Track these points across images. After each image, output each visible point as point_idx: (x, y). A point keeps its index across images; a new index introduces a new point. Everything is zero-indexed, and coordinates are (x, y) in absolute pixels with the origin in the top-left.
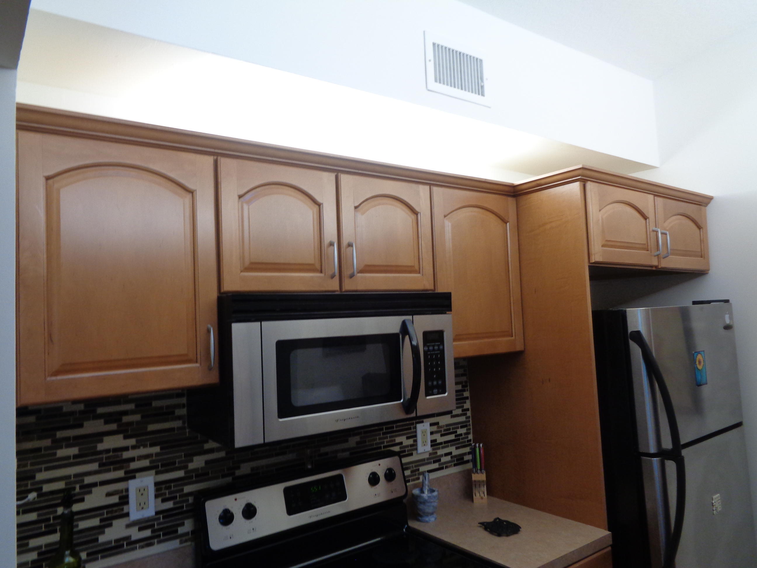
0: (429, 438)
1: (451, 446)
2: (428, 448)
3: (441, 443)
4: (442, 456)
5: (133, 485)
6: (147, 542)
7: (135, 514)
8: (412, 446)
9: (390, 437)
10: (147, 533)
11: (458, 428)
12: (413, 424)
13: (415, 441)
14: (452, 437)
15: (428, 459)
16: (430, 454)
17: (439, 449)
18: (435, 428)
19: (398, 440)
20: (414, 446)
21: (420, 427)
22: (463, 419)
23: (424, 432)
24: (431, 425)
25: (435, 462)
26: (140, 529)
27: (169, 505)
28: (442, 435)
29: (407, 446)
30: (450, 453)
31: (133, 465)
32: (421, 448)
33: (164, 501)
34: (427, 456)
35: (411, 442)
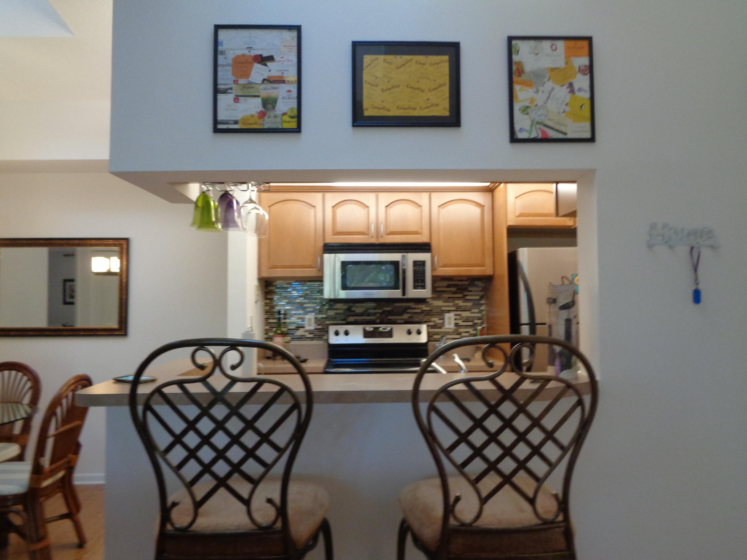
0: (453, 322)
1: (470, 328)
2: (452, 326)
3: (461, 326)
4: (462, 332)
5: (307, 317)
6: (312, 339)
7: (307, 328)
8: (442, 323)
9: (429, 317)
10: (311, 336)
11: (475, 319)
12: (442, 313)
13: (444, 322)
14: (471, 324)
15: (453, 332)
16: (455, 330)
17: (460, 328)
18: (458, 317)
19: (433, 319)
20: (443, 324)
21: (447, 315)
22: (479, 315)
23: (450, 318)
24: (456, 315)
25: (457, 334)
26: (310, 334)
27: (320, 327)
28: (464, 322)
29: (438, 323)
30: (468, 332)
31: (308, 310)
32: (447, 326)
33: (318, 325)
34: (451, 330)
35: (441, 321)
